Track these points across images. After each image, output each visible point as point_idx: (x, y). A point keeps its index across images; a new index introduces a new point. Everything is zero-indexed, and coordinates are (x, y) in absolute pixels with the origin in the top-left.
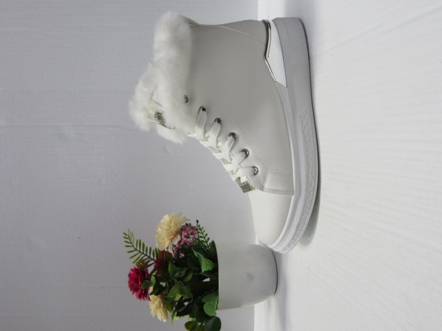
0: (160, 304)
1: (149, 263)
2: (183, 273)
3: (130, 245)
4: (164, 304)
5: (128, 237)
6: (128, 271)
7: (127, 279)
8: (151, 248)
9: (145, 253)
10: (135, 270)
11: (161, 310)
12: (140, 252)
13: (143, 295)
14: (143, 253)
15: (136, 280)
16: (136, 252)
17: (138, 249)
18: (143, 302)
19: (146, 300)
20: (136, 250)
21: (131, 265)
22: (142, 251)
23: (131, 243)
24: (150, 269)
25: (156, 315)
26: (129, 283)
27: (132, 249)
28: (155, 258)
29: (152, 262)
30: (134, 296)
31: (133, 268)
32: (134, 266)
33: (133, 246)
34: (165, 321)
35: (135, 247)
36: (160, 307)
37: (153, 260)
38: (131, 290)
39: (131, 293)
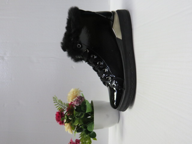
0: (69, 127)
1: (64, 110)
2: (80, 114)
3: (56, 102)
4: (71, 127)
5: (55, 99)
6: (55, 113)
7: (55, 116)
8: (65, 103)
9: (62, 105)
10: (58, 113)
11: (70, 129)
12: (60, 105)
13: (62, 123)
14: (61, 105)
15: (59, 117)
16: (58, 105)
17: (59, 103)
18: (62, 126)
19: (63, 125)
20: (58, 104)
21: (57, 110)
22: (61, 104)
23: (56, 101)
24: (65, 112)
25: (68, 131)
26: (56, 118)
27: (57, 104)
28: (67, 108)
29: (66, 109)
30: (58, 124)
31: (57, 112)
32: (58, 111)
33: (57, 102)
34: (71, 134)
35: (58, 103)
36: (69, 128)
37: (66, 108)
38: (57, 121)
39: (57, 122)
